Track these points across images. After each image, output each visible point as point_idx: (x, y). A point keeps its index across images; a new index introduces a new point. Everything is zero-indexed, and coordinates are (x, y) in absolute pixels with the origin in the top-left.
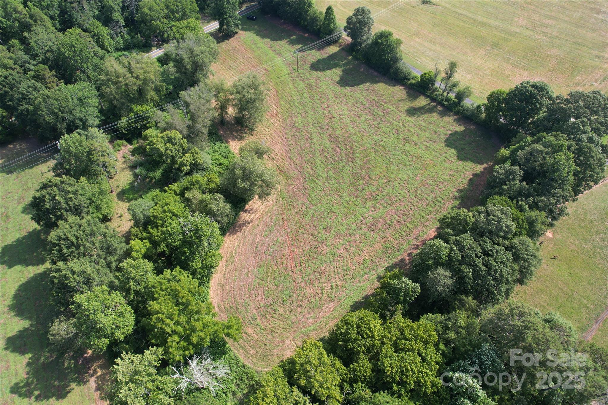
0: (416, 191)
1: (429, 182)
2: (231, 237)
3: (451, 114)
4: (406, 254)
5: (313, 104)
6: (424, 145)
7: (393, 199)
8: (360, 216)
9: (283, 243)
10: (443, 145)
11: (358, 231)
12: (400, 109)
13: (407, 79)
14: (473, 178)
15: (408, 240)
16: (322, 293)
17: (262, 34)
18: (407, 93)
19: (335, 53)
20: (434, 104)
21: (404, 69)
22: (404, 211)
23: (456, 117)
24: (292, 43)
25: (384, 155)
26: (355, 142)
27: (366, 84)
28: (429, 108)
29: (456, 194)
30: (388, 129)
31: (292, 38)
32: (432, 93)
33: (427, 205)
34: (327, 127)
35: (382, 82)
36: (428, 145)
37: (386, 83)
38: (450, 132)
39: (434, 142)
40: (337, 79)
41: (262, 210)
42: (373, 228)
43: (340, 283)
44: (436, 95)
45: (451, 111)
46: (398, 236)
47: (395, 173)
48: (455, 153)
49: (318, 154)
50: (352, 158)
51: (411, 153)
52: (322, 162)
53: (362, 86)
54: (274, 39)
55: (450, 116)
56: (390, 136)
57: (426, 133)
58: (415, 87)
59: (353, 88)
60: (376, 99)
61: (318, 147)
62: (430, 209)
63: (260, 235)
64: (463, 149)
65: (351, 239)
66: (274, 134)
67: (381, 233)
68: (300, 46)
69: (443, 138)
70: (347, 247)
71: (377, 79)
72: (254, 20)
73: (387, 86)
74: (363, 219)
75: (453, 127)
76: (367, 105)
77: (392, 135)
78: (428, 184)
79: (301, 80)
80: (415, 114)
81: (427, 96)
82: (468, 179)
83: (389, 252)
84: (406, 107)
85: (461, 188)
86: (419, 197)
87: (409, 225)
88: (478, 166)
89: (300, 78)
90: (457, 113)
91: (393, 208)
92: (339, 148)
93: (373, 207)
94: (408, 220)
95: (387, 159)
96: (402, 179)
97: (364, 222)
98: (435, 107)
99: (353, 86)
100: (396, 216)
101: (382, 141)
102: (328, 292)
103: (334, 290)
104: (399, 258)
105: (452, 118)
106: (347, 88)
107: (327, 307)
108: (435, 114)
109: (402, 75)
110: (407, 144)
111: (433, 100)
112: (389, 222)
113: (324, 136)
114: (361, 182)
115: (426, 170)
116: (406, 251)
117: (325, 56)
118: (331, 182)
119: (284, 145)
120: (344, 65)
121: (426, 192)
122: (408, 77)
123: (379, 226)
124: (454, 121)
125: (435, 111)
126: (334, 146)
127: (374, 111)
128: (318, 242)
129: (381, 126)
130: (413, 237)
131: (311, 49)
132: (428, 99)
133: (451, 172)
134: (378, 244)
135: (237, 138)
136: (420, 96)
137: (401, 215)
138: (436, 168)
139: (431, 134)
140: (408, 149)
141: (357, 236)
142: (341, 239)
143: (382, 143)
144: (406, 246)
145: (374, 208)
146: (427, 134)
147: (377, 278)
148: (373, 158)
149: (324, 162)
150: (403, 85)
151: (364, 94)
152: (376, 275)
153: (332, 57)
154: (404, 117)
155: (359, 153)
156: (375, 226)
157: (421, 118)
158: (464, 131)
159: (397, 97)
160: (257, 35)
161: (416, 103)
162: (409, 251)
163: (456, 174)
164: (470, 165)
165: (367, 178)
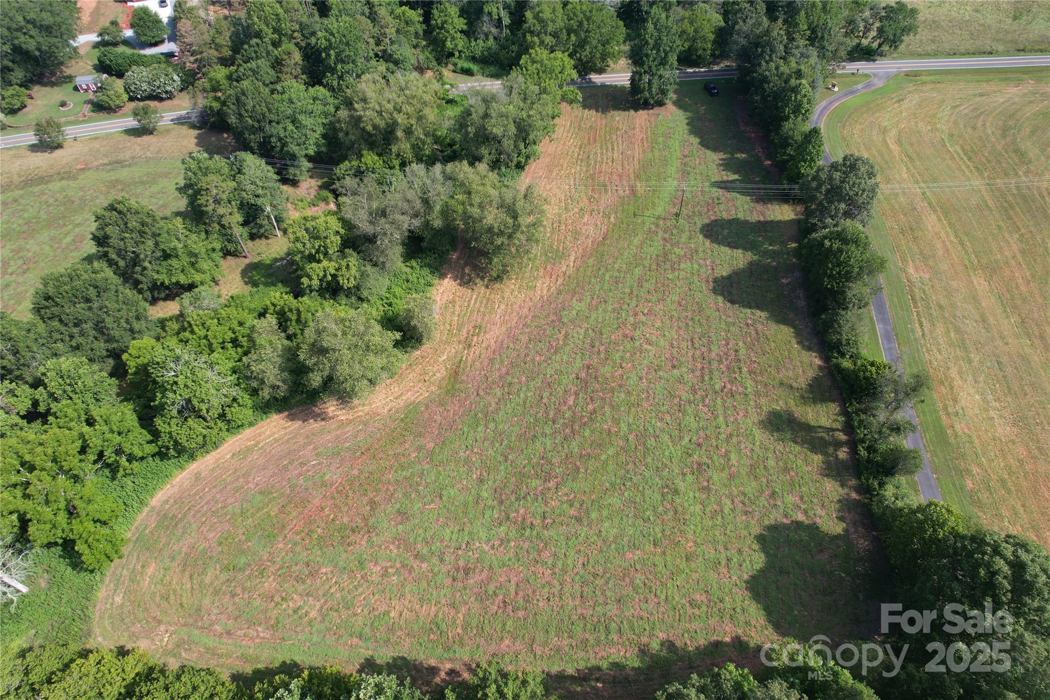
0: (595, 575)
1: (639, 579)
2: (283, 422)
3: (853, 482)
4: (448, 666)
5: (632, 292)
6: (719, 504)
7: (546, 554)
8: (466, 539)
9: (324, 484)
10: (756, 530)
11: (435, 560)
12: (763, 401)
13: (839, 352)
14: (726, 644)
15: (478, 647)
16: (277, 604)
17: (695, 127)
18: (815, 379)
19: (780, 222)
20: (842, 437)
21: (846, 328)
22: (534, 592)
23: (854, 495)
24: (727, 165)
25: (631, 466)
26: (611, 406)
27: (758, 313)
28: (822, 438)
29: (655, 646)
30: (694, 425)
31: (738, 155)
32: (857, 412)
33: (583, 617)
34: (602, 348)
35: (794, 327)
36: (727, 510)
37: (798, 334)
38: (800, 517)
39: (746, 513)
40: (724, 271)
41: (360, 414)
42: (461, 575)
43: (313, 614)
44: (861, 422)
45: (858, 477)
46: (474, 625)
47: (605, 513)
48: (758, 566)
49: (538, 382)
50: (573, 432)
51: (678, 501)
52: (525, 402)
53: (748, 311)
54: (705, 144)
55: (842, 486)
56: (681, 438)
57: (754, 484)
58: (839, 378)
59: (729, 304)
60: (743, 351)
61: (549, 371)
62: (578, 629)
63: (315, 448)
64: (782, 572)
65: (411, 561)
66: (516, 307)
67: (458, 594)
68: (736, 177)
69: (775, 517)
70: (390, 570)
71: (791, 315)
72: (712, 95)
73: (794, 341)
74: (464, 546)
75: (819, 511)
76: (713, 355)
77: (687, 439)
78: (632, 582)
79: (665, 239)
80: (778, 430)
81: (845, 413)
82: (715, 638)
83: (432, 636)
84: (779, 406)
85: (678, 643)
86: (587, 590)
87: (509, 623)
88: (770, 631)
89: (667, 236)
90: (864, 490)
91: (525, 571)
92: (577, 398)
93: (502, 540)
94: (521, 614)
95: (623, 478)
96: (603, 534)
97: (460, 552)
98: (838, 444)
99: (732, 302)
100: (512, 589)
101: (656, 437)
102: (285, 610)
103: (296, 617)
104: (433, 662)
105: (842, 491)
106: (720, 299)
107: (257, 631)
108: (818, 459)
109: (834, 338)
110: (690, 478)
111: (849, 428)
112: (491, 589)
113: (579, 360)
114: (535, 483)
115: (664, 553)
116: (451, 660)
117: (754, 218)
118: (497, 445)
119: (510, 333)
120: (765, 253)
121: (608, 594)
122: (844, 349)
123: (471, 581)
124: (839, 501)
125: (825, 454)
126: (574, 389)
127: (711, 372)
128: (366, 525)
129: (690, 410)
130: (492, 648)
131: (743, 194)
132: (842, 419)
133: (699, 597)
134: (433, 609)
135: (462, 278)
136: (833, 401)
137: (521, 593)
138: (683, 565)
139: (761, 492)
140: (681, 486)
141: (424, 565)
142: (399, 548)
143: (651, 442)
144: (464, 654)
145: (500, 545)
146: (751, 488)
147: (366, 659)
148: (603, 457)
149: (528, 405)
150: (826, 359)
151: (733, 329)
152: (370, 653)
153: (765, 227)
154: (750, 421)
155: (592, 432)
156: (467, 574)
157: (780, 447)
158: (838, 537)
159: (786, 374)
160: (688, 124)
161: (809, 410)
162: (458, 666)
163: (704, 608)
164: (755, 613)
165: (552, 484)
